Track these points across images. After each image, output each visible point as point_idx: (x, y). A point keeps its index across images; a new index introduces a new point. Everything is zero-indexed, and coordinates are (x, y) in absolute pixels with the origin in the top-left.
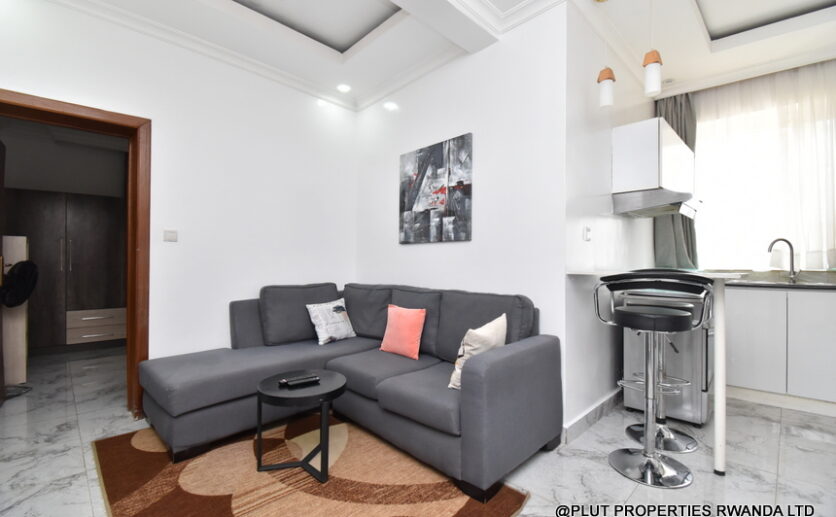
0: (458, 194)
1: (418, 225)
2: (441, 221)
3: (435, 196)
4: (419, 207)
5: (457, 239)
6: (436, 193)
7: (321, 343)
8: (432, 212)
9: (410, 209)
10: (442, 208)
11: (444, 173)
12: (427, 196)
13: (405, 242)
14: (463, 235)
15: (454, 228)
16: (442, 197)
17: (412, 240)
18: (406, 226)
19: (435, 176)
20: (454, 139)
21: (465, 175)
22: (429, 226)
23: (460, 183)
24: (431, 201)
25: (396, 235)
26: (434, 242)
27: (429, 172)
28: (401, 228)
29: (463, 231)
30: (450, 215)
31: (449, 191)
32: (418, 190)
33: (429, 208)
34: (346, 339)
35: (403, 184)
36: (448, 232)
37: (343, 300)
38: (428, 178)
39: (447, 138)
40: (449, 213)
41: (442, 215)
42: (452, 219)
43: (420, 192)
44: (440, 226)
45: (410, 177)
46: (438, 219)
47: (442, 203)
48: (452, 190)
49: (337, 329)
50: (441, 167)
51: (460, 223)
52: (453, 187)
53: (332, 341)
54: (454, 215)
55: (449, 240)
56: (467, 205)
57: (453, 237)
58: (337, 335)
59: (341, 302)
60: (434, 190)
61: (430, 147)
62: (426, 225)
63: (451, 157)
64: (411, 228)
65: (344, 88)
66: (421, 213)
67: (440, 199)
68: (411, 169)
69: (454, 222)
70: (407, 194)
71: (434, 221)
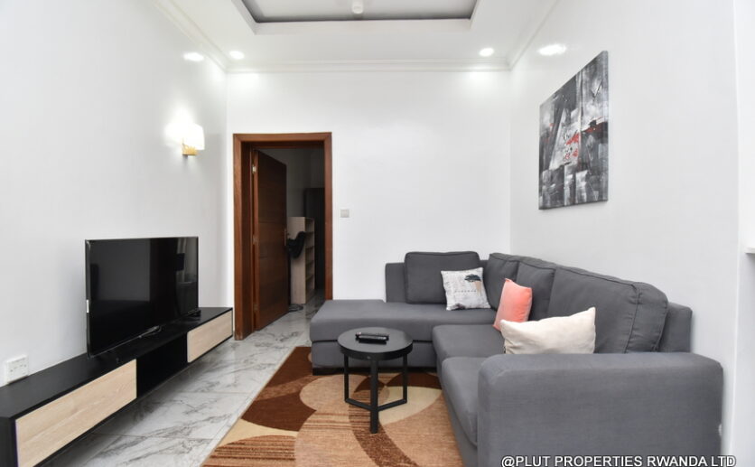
0: (591, 139)
1: (554, 185)
2: (574, 178)
3: (568, 147)
4: (554, 165)
5: (590, 201)
6: (569, 143)
7: (448, 309)
8: (566, 167)
9: (547, 167)
10: (575, 161)
11: (577, 115)
12: (562, 148)
13: (543, 208)
14: (596, 194)
15: (587, 186)
16: (575, 146)
17: (548, 204)
18: (544, 187)
19: (569, 121)
20: (586, 67)
21: (598, 112)
22: (563, 186)
23: (593, 123)
24: (565, 154)
25: (536, 200)
26: (567, 206)
27: (563, 119)
28: (540, 190)
29: (596, 190)
30: (582, 170)
31: (582, 138)
32: (554, 143)
33: (563, 163)
34: (477, 309)
35: (542, 138)
36: (581, 192)
37: (481, 269)
38: (563, 125)
39: (580, 69)
40: (582, 165)
41: (575, 170)
42: (584, 173)
43: (556, 146)
44: (573, 185)
45: (547, 129)
46: (571, 176)
47: (575, 155)
48: (585, 134)
49: (466, 298)
50: (574, 108)
51: (593, 177)
52: (585, 131)
53: (460, 308)
54: (586, 168)
55: (582, 202)
56: (600, 152)
57: (585, 198)
58: (466, 304)
59: (478, 272)
60: (568, 140)
61: (564, 87)
62: (561, 184)
63: (584, 92)
64: (548, 190)
65: (487, 52)
66: (557, 170)
67: (573, 150)
68: (548, 120)
69: (587, 177)
70: (545, 150)
71: (568, 178)
